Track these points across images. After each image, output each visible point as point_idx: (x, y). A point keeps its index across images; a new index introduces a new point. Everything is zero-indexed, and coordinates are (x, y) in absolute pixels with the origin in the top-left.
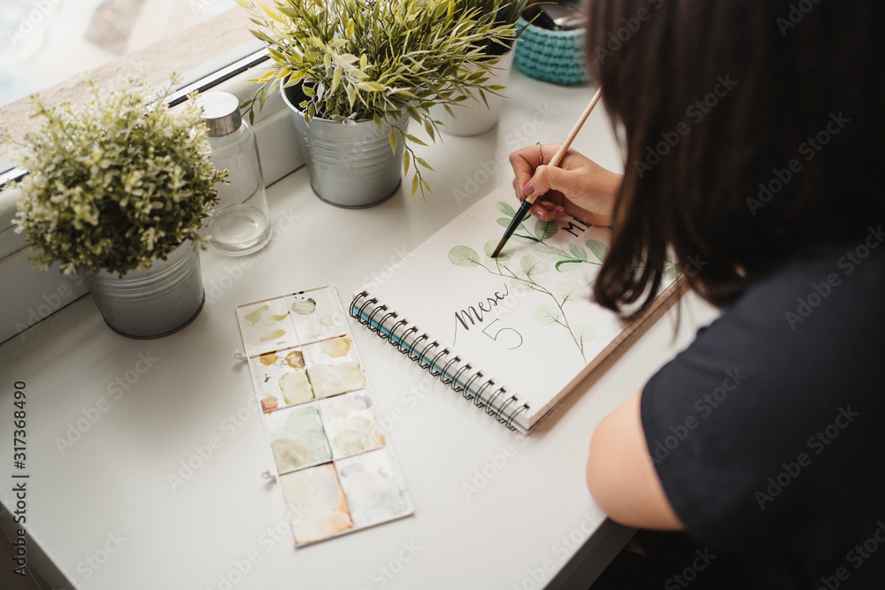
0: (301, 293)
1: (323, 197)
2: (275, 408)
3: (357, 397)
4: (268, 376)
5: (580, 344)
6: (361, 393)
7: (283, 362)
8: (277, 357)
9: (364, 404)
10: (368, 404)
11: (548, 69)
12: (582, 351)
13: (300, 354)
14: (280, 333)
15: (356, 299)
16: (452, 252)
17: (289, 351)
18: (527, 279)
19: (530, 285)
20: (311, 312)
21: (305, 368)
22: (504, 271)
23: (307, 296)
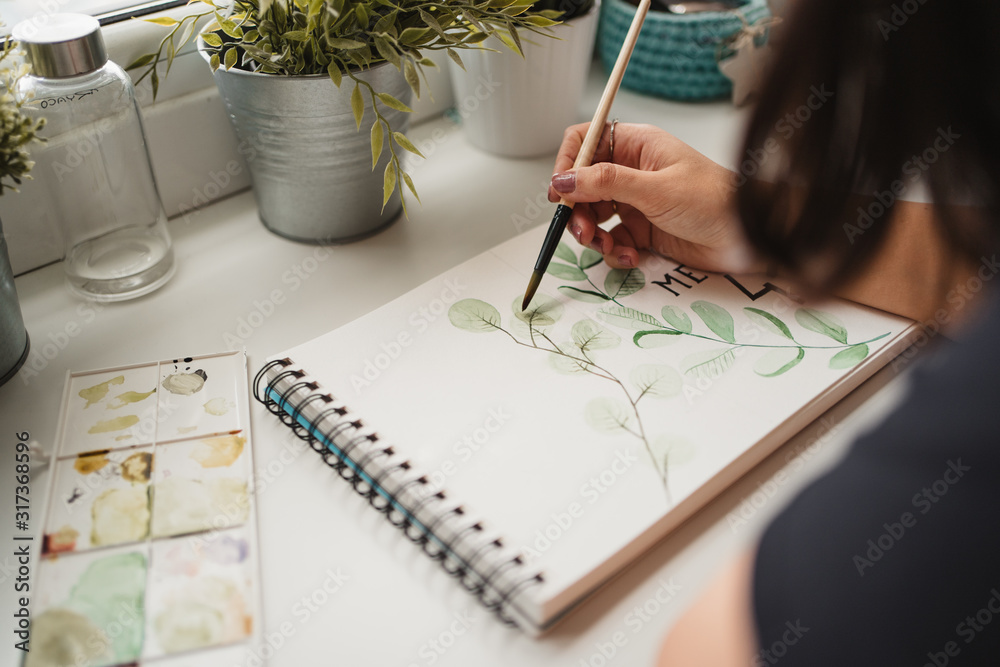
0: (188, 360)
1: (271, 225)
2: (68, 549)
3: (227, 541)
4: (78, 492)
5: (661, 467)
6: (236, 534)
7: (114, 469)
8: (108, 461)
9: (235, 553)
10: (243, 553)
11: (657, 74)
12: (665, 481)
13: (148, 459)
14: (130, 421)
15: (268, 367)
16: (455, 307)
17: (132, 452)
18: (581, 356)
19: (584, 365)
20: (194, 391)
21: (150, 482)
22: (540, 341)
23: (195, 366)
